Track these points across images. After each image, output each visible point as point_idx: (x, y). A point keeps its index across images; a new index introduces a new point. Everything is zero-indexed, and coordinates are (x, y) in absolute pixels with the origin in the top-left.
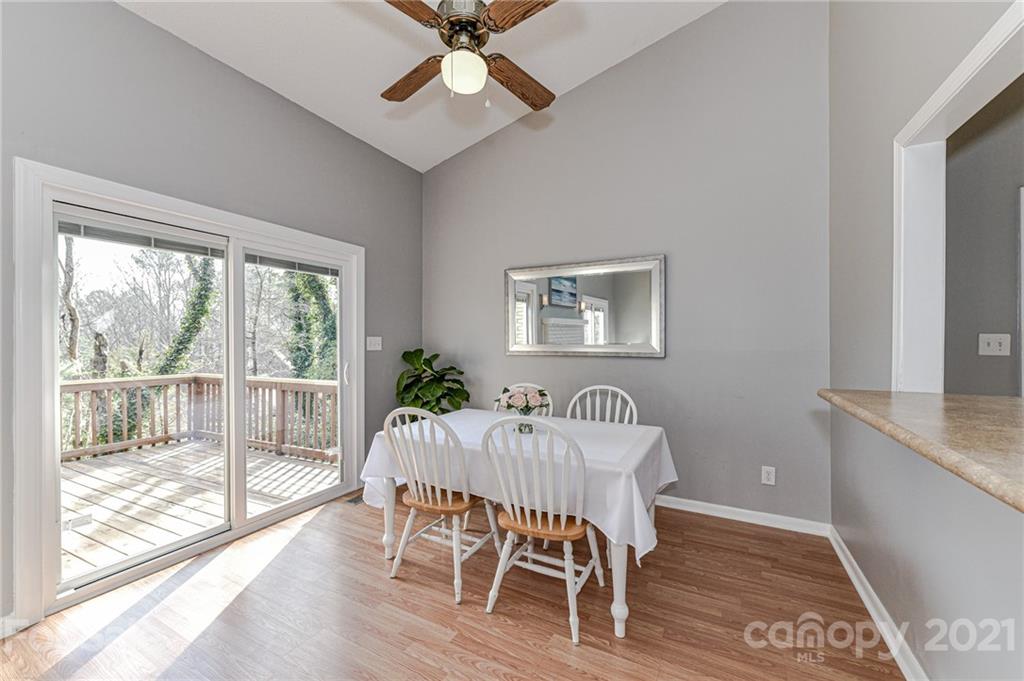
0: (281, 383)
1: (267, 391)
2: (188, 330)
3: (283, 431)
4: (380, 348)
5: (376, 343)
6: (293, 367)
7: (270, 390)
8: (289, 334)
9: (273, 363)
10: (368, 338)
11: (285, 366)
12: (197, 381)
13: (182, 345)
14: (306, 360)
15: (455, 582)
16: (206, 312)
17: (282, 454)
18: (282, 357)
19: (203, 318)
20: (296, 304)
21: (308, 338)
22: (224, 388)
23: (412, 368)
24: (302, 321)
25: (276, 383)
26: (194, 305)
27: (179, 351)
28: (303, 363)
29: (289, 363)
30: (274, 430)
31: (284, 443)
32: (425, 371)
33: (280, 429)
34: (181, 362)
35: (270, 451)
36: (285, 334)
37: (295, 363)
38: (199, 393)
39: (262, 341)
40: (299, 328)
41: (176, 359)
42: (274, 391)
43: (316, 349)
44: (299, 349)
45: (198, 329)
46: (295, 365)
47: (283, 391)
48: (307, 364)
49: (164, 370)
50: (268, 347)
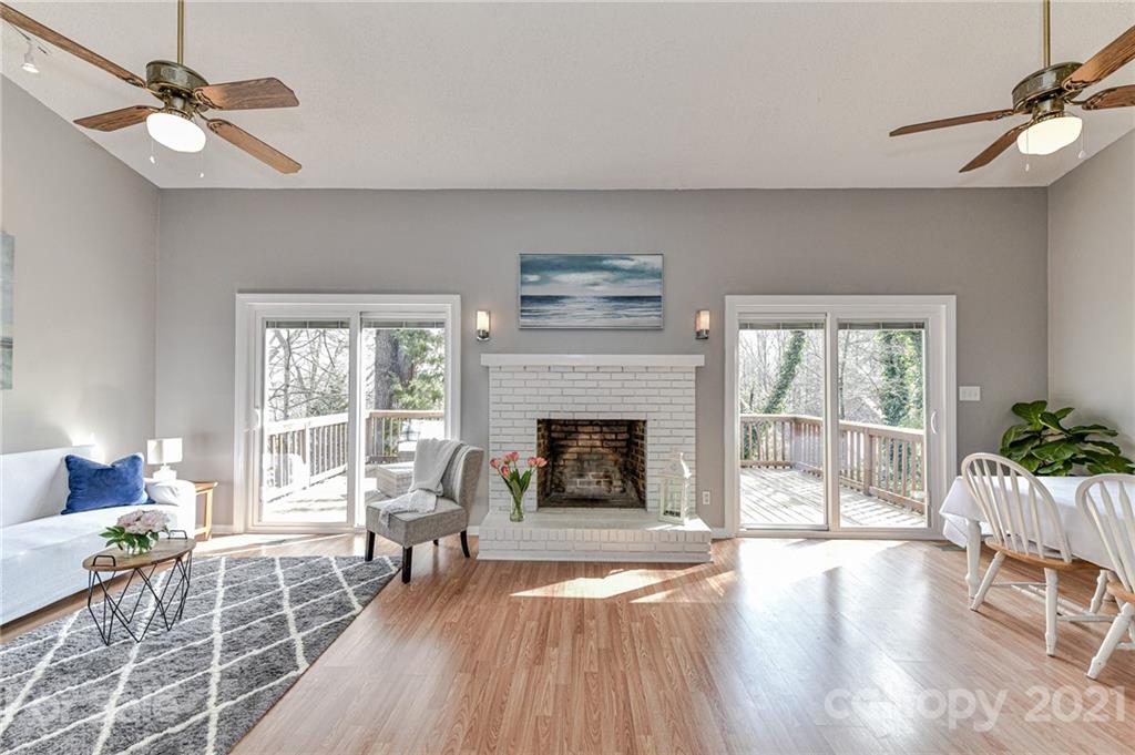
0: (869, 429)
1: (855, 434)
2: (785, 377)
3: (871, 471)
4: (978, 398)
5: (972, 394)
6: (884, 416)
7: (858, 434)
8: (880, 378)
9: (862, 411)
10: (961, 388)
11: (875, 415)
12: (796, 422)
13: (781, 389)
14: (900, 409)
15: (1047, 634)
16: (799, 360)
17: (870, 495)
18: (872, 404)
19: (797, 366)
20: (888, 346)
21: (902, 384)
22: (823, 428)
23: (1025, 422)
24: (895, 365)
25: (864, 428)
26: (790, 355)
27: (778, 396)
28: (897, 412)
29: (879, 412)
30: (862, 469)
31: (871, 485)
32: (1045, 428)
33: (868, 468)
34: (780, 404)
35: (858, 490)
36: (875, 379)
37: (886, 412)
38: (798, 430)
39: (850, 386)
40: (892, 372)
41: (777, 402)
42: (862, 435)
43: (912, 397)
44: (892, 396)
45: (793, 376)
46: (887, 414)
47: (871, 436)
48: (901, 413)
49: (768, 411)
50: (856, 392)
